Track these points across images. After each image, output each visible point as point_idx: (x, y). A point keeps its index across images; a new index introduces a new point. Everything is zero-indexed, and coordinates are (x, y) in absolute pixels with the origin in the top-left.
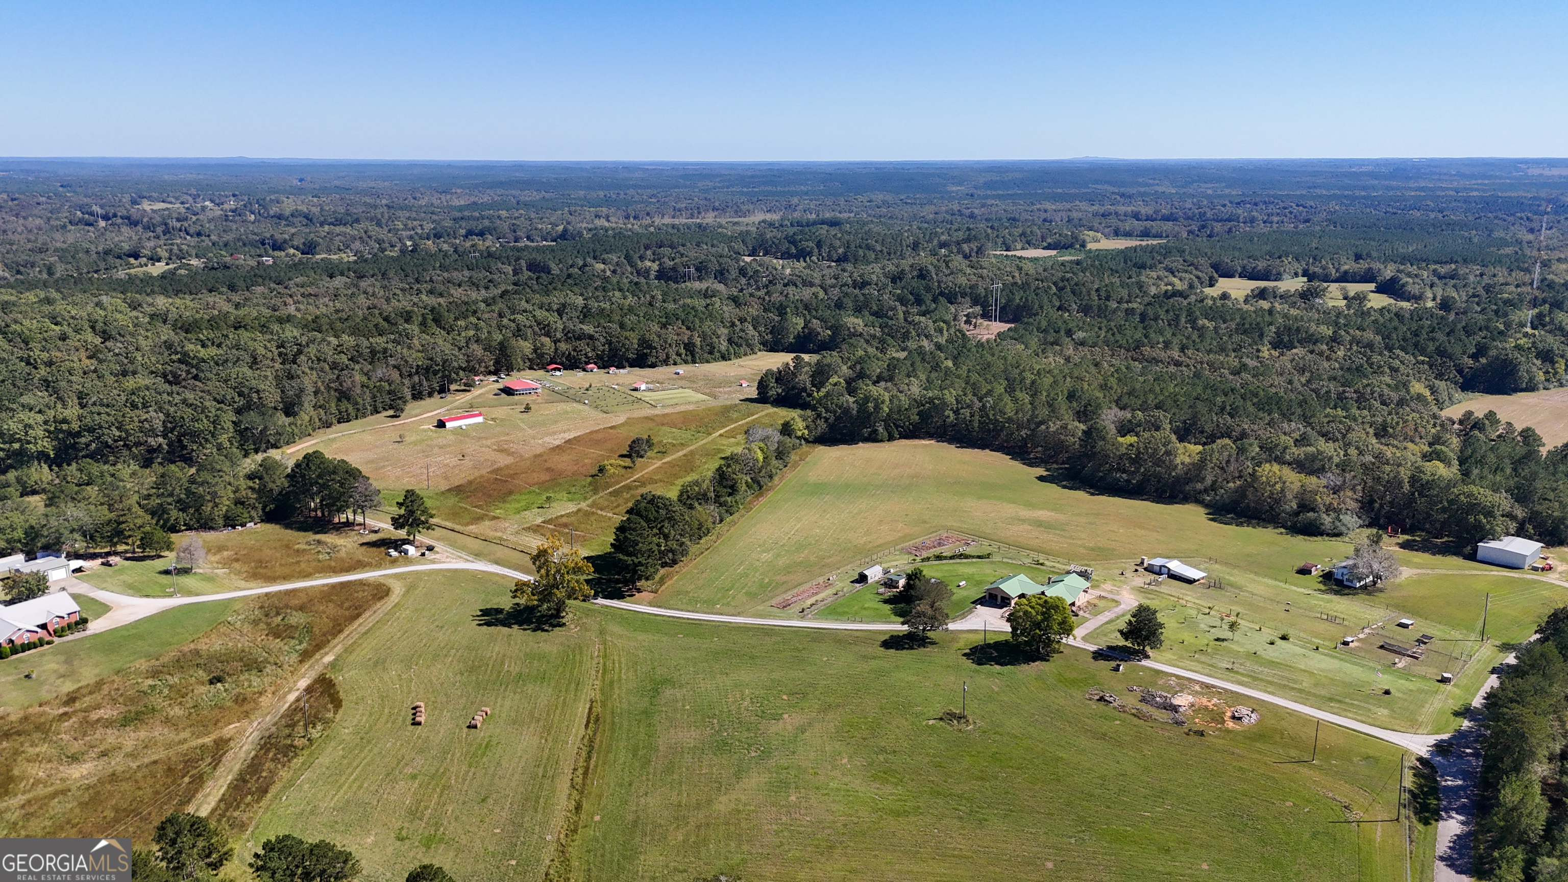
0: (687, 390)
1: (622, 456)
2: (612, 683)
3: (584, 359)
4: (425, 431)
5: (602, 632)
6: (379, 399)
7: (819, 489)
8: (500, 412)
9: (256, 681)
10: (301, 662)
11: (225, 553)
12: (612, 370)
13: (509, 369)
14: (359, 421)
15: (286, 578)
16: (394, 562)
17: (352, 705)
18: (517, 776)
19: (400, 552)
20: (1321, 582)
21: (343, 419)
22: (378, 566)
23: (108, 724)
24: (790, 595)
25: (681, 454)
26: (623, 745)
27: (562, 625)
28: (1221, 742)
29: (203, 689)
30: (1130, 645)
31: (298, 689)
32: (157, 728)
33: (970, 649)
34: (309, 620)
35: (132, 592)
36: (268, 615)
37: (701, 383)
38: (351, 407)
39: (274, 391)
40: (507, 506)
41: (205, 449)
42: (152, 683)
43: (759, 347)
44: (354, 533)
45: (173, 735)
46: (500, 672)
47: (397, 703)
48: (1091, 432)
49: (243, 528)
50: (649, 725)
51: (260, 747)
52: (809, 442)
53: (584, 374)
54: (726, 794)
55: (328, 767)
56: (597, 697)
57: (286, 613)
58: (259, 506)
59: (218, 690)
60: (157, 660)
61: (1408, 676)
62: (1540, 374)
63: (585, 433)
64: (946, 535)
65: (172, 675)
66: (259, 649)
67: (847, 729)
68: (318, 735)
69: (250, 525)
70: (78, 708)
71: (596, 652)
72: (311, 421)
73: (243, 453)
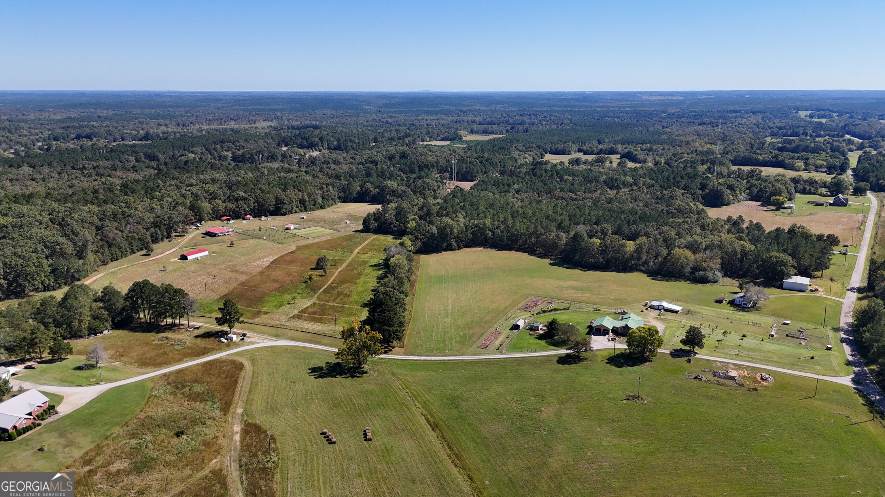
0: (317, 228)
1: (312, 269)
2: (425, 403)
3: (243, 212)
4: (173, 262)
5: (393, 374)
6: (135, 244)
7: (441, 280)
8: (215, 247)
9: (207, 431)
10: (225, 415)
11: (109, 352)
12: (263, 218)
13: (200, 221)
14: (124, 259)
15: (167, 363)
16: (228, 346)
17: (281, 438)
18: (420, 466)
19: (227, 339)
20: (731, 306)
21: (114, 259)
22: (220, 350)
23: (128, 473)
24: (482, 340)
25: (345, 265)
26: (464, 438)
27: (366, 372)
28: (768, 393)
29: (175, 441)
30: (687, 348)
31: (237, 432)
32: (164, 470)
33: (607, 360)
34: (207, 388)
35: (67, 384)
36: (178, 388)
37: (322, 223)
38: (117, 250)
39: (69, 243)
40: (267, 304)
41: (34, 285)
42: (136, 442)
43: (338, 200)
44: (183, 330)
45: (179, 473)
46: (354, 405)
47: (308, 432)
48: (576, 237)
49: (102, 335)
50: (469, 424)
51: (244, 472)
52: (414, 253)
53: (245, 221)
54: (550, 457)
55: (300, 478)
56: (424, 412)
57: (189, 386)
58: (110, 319)
59: (186, 440)
60: (127, 426)
61: (812, 349)
62: (731, 196)
63: (279, 257)
64: (534, 299)
65: (146, 435)
66: (191, 411)
67: (584, 411)
68: (276, 459)
69: (105, 332)
70: (97, 465)
71: (400, 386)
72: (95, 261)
73: (57, 286)
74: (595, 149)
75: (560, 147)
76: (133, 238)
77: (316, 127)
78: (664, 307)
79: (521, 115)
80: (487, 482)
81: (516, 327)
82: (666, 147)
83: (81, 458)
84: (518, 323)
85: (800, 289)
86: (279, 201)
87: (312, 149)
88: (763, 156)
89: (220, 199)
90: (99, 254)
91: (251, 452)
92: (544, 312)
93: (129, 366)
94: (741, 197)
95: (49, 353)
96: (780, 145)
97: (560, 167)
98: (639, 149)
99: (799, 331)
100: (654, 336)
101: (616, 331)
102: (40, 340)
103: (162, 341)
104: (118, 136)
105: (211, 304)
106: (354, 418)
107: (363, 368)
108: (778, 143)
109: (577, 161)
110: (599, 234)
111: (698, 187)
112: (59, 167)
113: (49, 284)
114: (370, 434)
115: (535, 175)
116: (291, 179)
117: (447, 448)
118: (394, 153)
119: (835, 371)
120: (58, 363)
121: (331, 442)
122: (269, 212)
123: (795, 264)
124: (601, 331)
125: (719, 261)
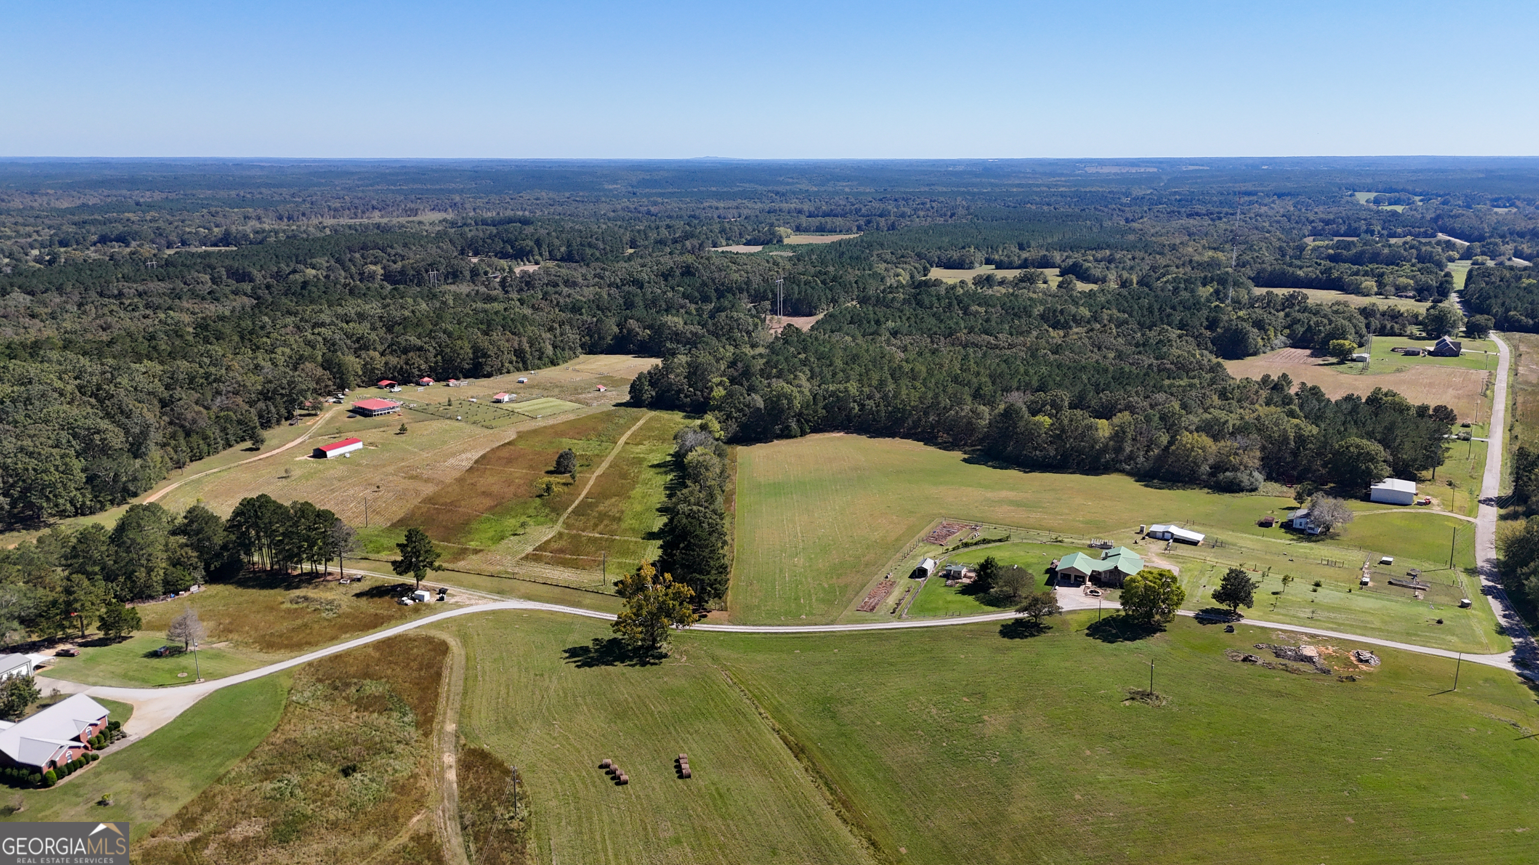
0: (550, 399)
1: (549, 472)
2: (777, 709)
3: (417, 373)
4: (300, 462)
5: (715, 659)
6: (231, 431)
8: (374, 435)
9: (397, 765)
10: (426, 735)
11: (205, 624)
12: (452, 382)
13: (342, 387)
14: (212, 457)
15: (312, 643)
16: (416, 611)
17: (530, 775)
18: (782, 822)
19: (414, 599)
20: (1286, 532)
21: (196, 457)
22: (403, 618)
23: (263, 843)
24: (864, 597)
25: (605, 465)
26: (854, 771)
27: (665, 656)
28: (1372, 684)
29: (342, 783)
30: (1224, 607)
31: (451, 767)
32: (329, 838)
33: (1088, 629)
34: (387, 687)
35: (137, 683)
36: (336, 688)
37: (556, 391)
38: (201, 442)
39: (116, 430)
40: (477, 537)
41: (57, 505)
42: (272, 786)
43: (580, 350)
44: (333, 584)
45: (356, 842)
46: (652, 714)
47: (576, 763)
48: (1010, 414)
49: (188, 593)
50: (859, 747)
51: (472, 838)
52: (725, 443)
53: (421, 389)
54: (1010, 804)
55: (572, 847)
56: (777, 726)
57: (355, 684)
58: (201, 565)
59: (362, 781)
60: (254, 758)
61: (1437, 606)
62: (1259, 340)
63: (488, 452)
64: (945, 523)
65: (289, 773)
66: (364, 729)
67: (1058, 721)
68: (525, 813)
69: (194, 589)
70: (206, 830)
71: (729, 679)
72: (162, 462)
73: (98, 506)
74: (1016, 259)
75: (955, 255)
76: (227, 419)
77: (525, 222)
78: (1172, 534)
79: (881, 200)
80: (903, 850)
81: (920, 573)
82: (1138, 254)
83: (178, 816)
84: (925, 566)
85: (1400, 501)
86: (479, 353)
87: (522, 261)
88: (1305, 269)
89: (375, 349)
90: (169, 448)
91: (480, 801)
92: (966, 545)
93: (244, 650)
94: (1276, 342)
95: (99, 629)
96: (1331, 251)
97: (961, 291)
98: (1091, 258)
99: (1408, 574)
100: (1169, 586)
101: (1097, 579)
102: (82, 605)
103: (297, 603)
104: (173, 237)
105: (377, 536)
106: (654, 738)
107: (660, 647)
108: (1327, 247)
109: (988, 280)
110: (1048, 407)
111: (1204, 325)
112: (76, 293)
113: (84, 503)
114: (687, 766)
115: (920, 304)
116: (496, 313)
117: (825, 789)
118: (672, 268)
119: (1480, 643)
120: (115, 646)
121: (619, 782)
122: (461, 372)
123: (1390, 458)
124: (1072, 579)
125: (1258, 454)
